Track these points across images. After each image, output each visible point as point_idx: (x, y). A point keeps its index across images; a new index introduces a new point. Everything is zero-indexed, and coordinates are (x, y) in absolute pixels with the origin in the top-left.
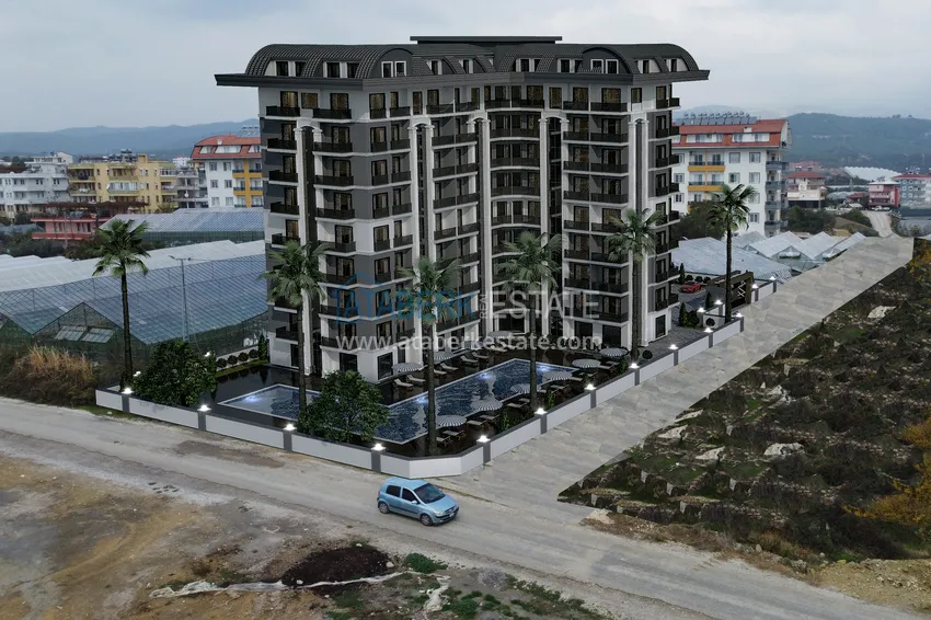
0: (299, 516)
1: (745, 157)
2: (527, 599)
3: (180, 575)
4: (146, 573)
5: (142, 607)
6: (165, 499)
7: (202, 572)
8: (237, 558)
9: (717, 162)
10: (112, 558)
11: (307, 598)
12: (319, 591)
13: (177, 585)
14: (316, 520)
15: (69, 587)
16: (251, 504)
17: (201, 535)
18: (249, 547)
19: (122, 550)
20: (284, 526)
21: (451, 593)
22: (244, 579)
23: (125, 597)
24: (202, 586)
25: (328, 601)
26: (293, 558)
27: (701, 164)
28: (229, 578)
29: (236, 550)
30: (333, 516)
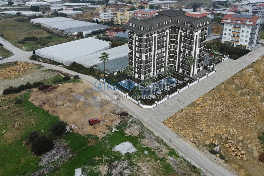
0: (123, 107)
1: (246, 27)
2: (139, 122)
3: (110, 112)
4: (107, 111)
5: (106, 115)
6: (111, 102)
7: (112, 112)
8: (115, 111)
9: (240, 27)
10: (105, 109)
11: (120, 117)
12: (121, 117)
13: (109, 113)
14: (124, 108)
15: (101, 111)
16: (119, 104)
17: (113, 108)
18: (117, 110)
19: (106, 108)
20: (121, 108)
21: (132, 120)
22: (115, 114)
23: (105, 113)
24: (111, 114)
25: (121, 118)
26: (120, 113)
27: (236, 27)
28: (114, 114)
29: (115, 110)
30: (126, 108)
